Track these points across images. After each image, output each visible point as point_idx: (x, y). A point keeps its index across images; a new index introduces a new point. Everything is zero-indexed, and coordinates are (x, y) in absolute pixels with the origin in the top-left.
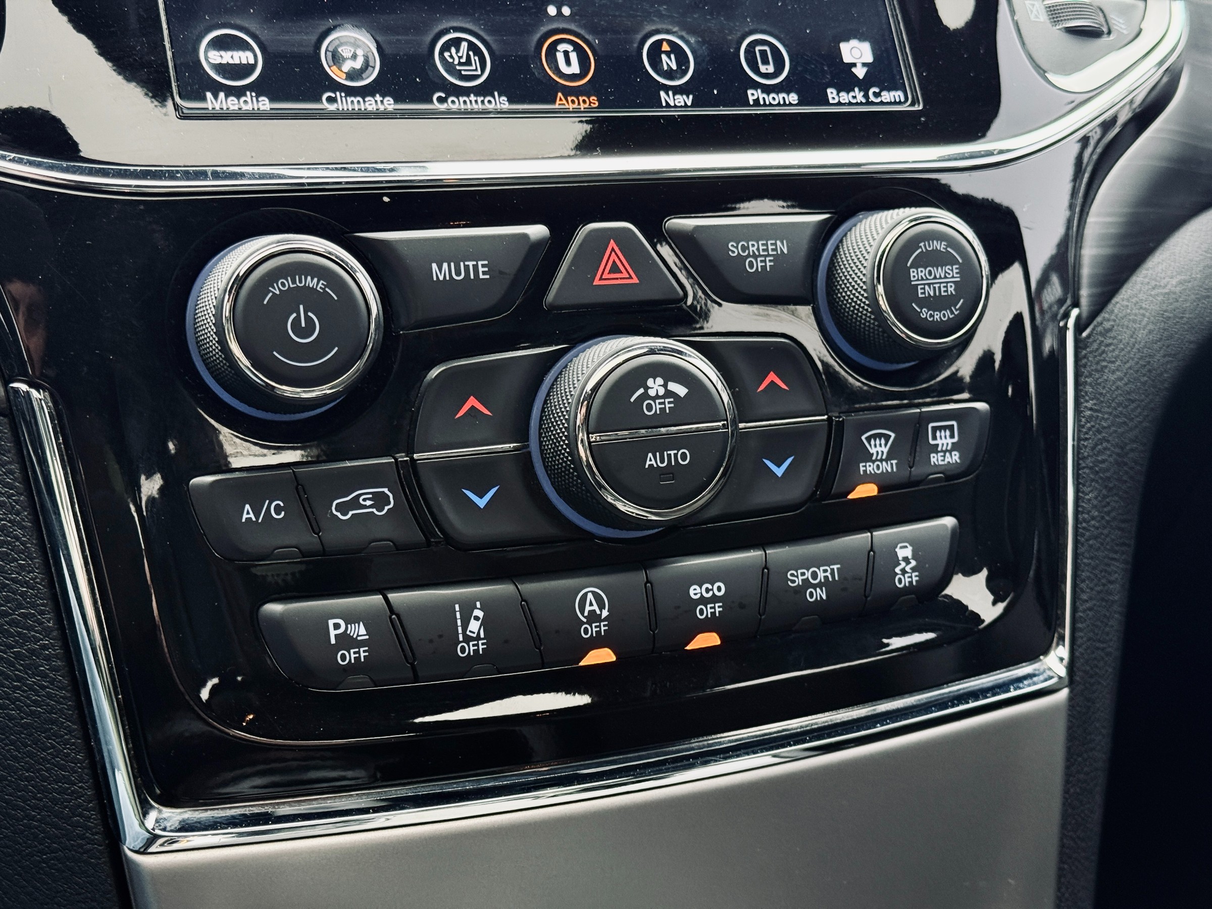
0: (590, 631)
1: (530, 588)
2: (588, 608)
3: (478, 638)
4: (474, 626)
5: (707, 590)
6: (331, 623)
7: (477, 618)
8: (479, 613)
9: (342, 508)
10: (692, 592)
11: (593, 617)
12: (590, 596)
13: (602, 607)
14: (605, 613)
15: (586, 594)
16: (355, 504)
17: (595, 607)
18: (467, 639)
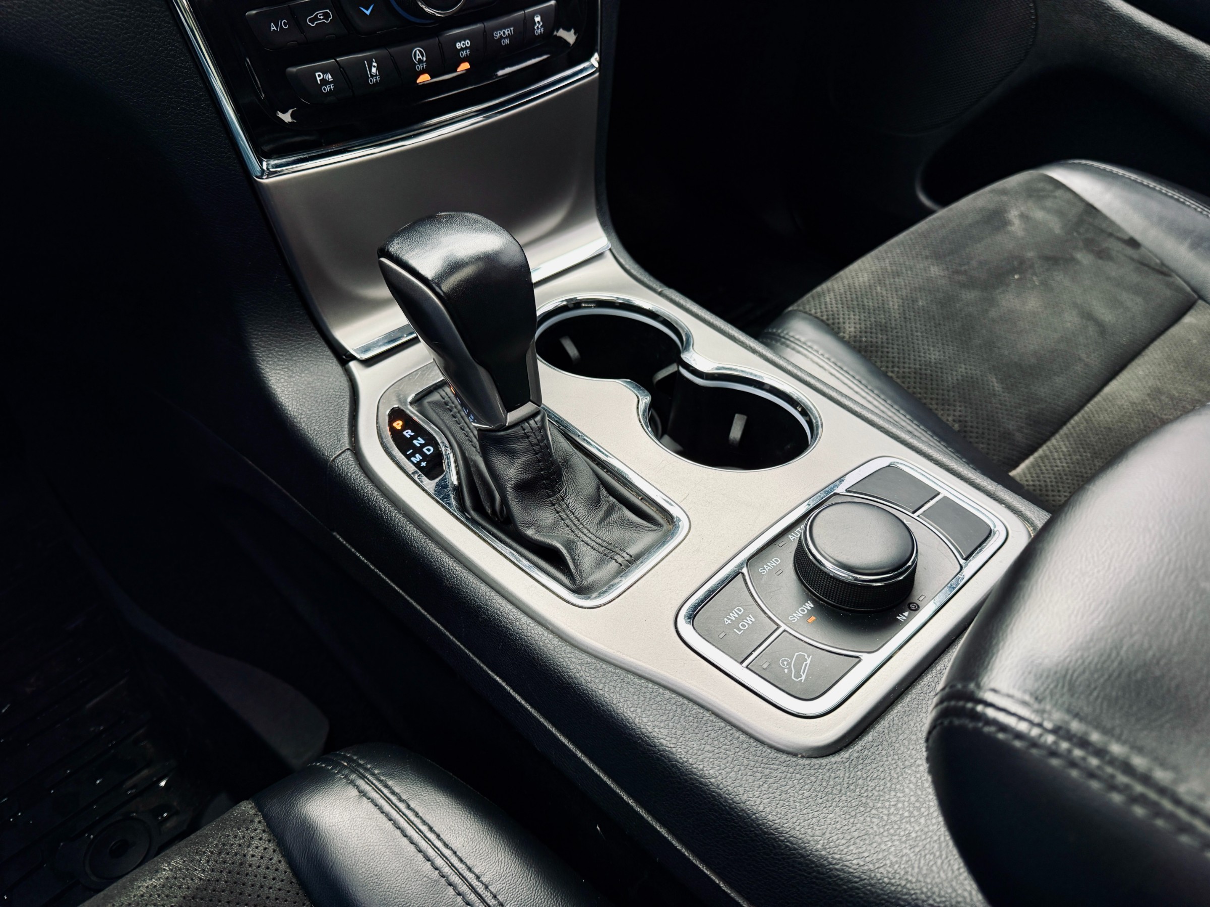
0: (419, 67)
1: (393, 50)
2: (417, 57)
3: (376, 75)
4: (374, 70)
5: (463, 44)
6: (317, 74)
7: (374, 66)
8: (374, 64)
9: (312, 21)
10: (457, 46)
11: (420, 61)
12: (418, 52)
13: (423, 56)
14: (425, 59)
15: (416, 52)
16: (316, 18)
17: (421, 57)
18: (372, 76)
